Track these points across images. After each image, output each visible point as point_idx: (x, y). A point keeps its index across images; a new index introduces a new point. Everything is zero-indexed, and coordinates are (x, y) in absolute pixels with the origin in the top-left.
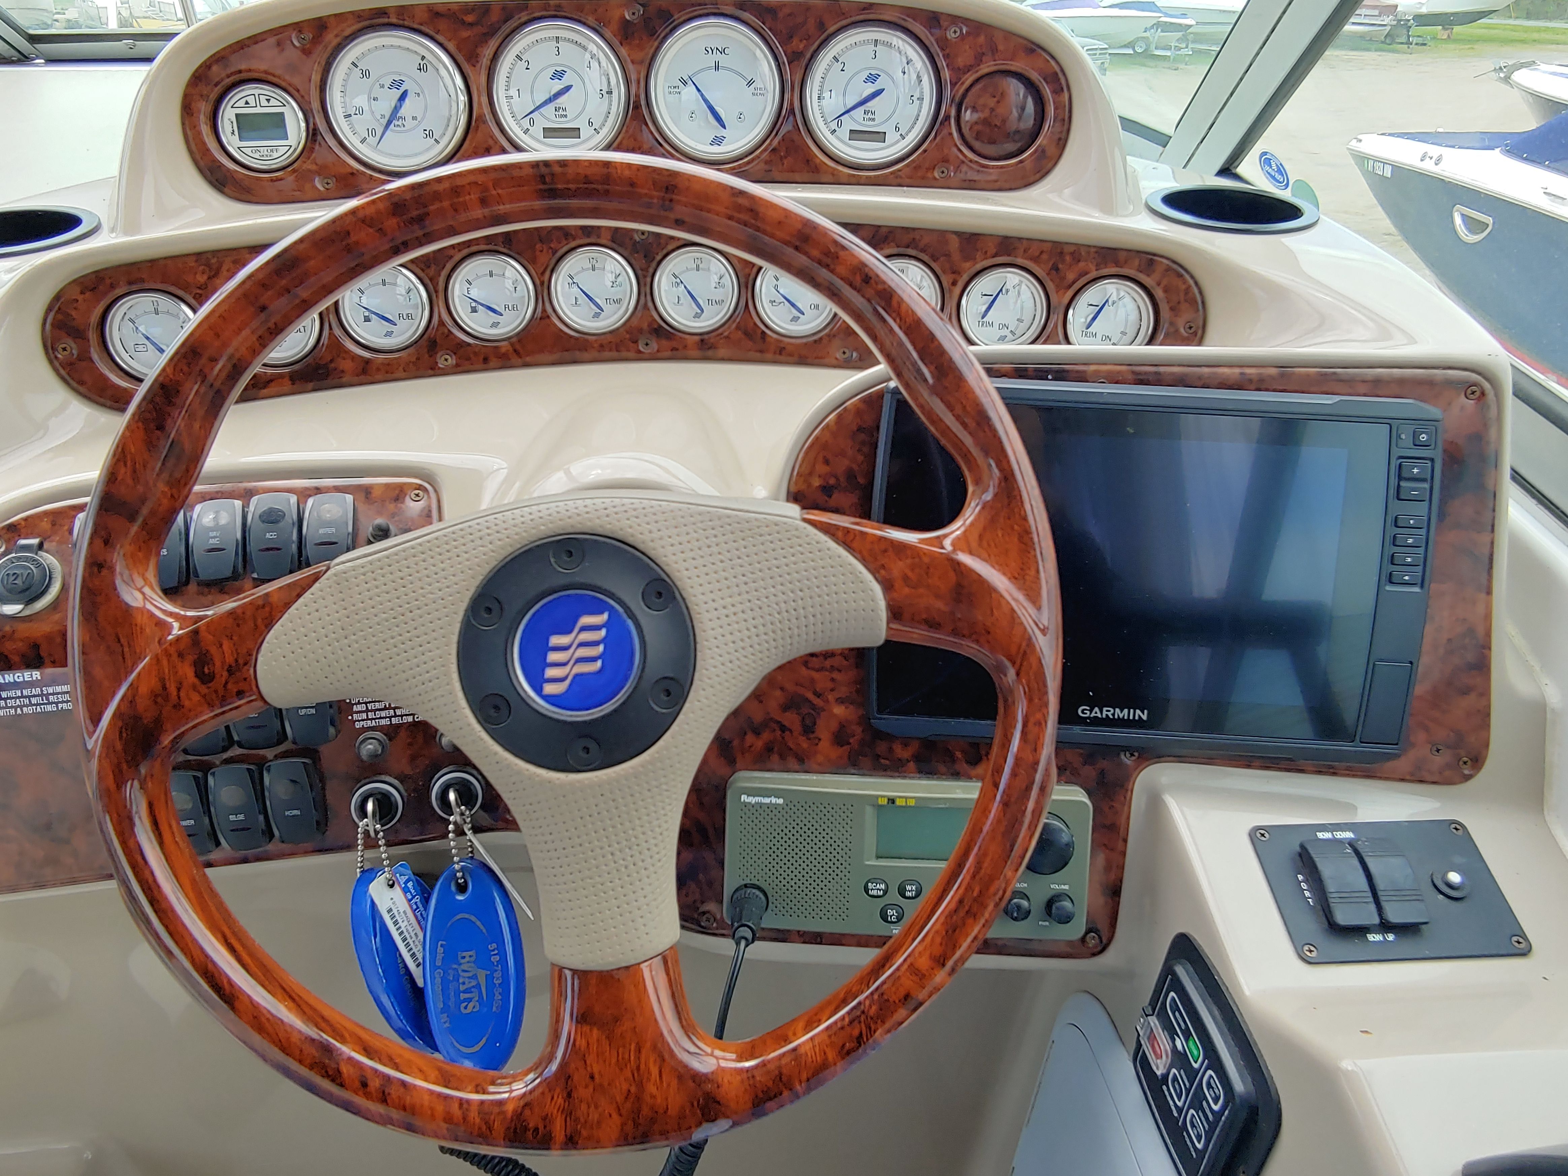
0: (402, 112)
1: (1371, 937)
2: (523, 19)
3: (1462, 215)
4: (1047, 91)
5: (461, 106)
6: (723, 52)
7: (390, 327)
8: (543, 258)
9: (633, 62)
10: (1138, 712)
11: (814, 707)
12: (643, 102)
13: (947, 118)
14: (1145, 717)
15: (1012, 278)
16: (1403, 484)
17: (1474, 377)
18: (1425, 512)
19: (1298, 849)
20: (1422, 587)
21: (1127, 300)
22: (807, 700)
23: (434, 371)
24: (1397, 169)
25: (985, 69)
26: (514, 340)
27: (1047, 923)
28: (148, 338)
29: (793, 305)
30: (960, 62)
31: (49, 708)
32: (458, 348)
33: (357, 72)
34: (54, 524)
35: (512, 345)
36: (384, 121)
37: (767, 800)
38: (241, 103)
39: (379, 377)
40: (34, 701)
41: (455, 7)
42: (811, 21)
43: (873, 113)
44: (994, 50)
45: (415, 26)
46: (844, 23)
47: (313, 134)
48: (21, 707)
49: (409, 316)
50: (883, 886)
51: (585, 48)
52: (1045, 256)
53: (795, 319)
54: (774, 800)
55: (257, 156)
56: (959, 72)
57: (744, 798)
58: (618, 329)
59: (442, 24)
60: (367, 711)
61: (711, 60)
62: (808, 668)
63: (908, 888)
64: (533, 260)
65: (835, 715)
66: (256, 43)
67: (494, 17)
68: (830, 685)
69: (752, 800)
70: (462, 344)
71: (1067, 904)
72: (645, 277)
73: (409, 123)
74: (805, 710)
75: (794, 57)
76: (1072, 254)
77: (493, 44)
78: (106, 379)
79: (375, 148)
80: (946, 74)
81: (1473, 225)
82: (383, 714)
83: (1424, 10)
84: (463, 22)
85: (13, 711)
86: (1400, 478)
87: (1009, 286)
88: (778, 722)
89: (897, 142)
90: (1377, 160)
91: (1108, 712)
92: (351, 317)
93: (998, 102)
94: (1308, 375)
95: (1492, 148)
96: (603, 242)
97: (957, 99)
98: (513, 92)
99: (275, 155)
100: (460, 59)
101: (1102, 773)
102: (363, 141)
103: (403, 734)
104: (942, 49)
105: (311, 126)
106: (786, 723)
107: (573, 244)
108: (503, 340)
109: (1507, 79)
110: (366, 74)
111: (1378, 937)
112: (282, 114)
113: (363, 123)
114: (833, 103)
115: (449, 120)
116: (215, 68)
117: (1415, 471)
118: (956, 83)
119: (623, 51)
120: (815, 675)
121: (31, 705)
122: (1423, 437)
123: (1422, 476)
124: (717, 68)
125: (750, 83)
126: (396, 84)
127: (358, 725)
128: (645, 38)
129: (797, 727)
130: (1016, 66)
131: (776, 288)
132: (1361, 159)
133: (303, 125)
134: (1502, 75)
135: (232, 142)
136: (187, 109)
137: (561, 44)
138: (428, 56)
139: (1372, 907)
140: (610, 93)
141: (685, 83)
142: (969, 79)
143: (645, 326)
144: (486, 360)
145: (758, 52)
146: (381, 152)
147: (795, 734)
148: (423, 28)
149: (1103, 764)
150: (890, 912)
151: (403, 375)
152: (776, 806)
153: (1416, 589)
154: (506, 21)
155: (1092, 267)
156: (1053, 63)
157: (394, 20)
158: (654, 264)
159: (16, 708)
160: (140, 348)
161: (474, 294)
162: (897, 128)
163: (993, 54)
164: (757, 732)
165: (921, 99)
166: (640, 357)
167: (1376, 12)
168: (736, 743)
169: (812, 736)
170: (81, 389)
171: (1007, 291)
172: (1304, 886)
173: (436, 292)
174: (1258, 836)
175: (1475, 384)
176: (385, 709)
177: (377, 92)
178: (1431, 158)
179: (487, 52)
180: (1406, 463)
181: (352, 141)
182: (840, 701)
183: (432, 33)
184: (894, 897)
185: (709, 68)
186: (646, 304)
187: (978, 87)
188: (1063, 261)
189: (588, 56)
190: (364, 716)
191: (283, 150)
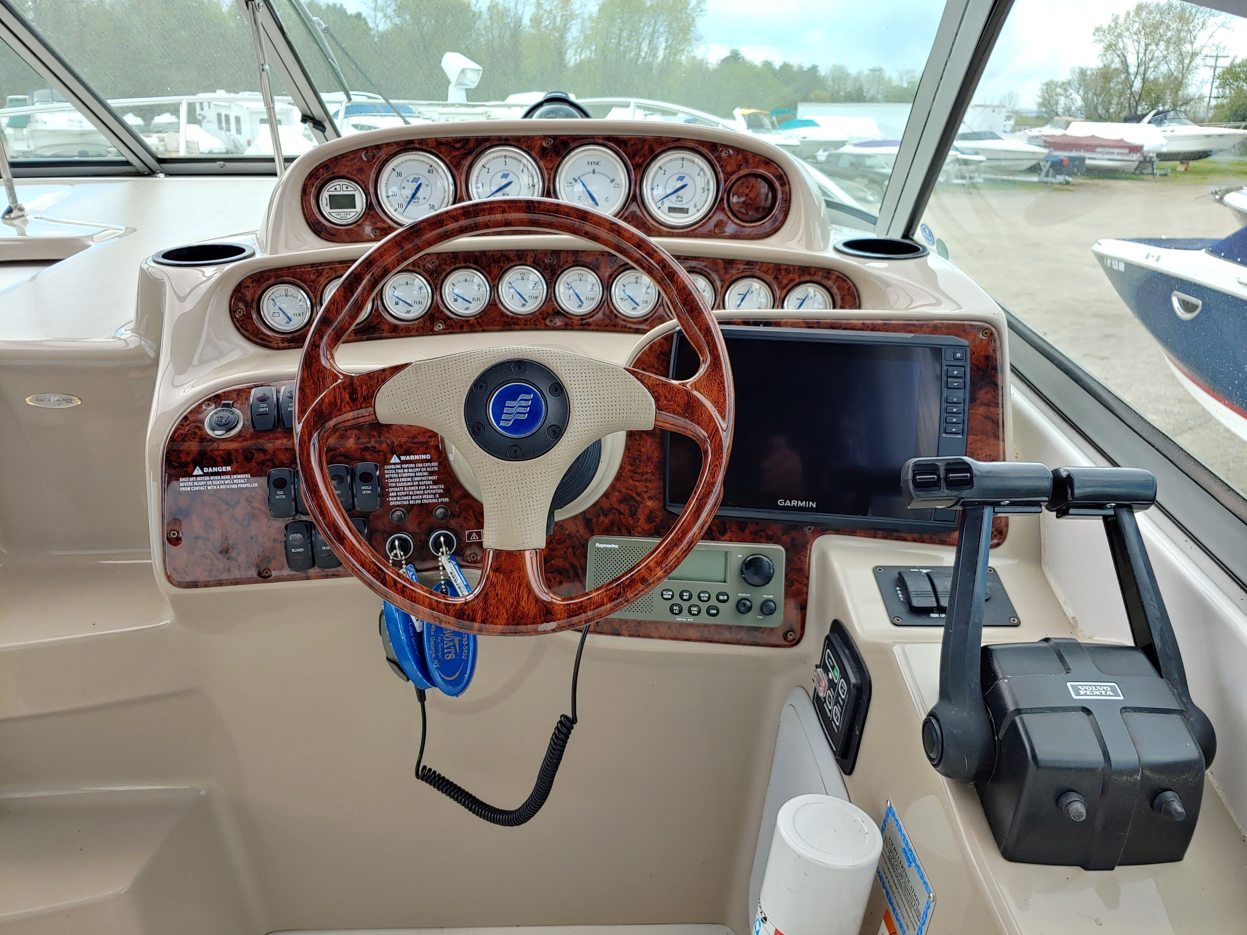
0: (418, 195)
1: (932, 615)
2: (487, 146)
3: (1179, 299)
4: (777, 184)
5: (451, 193)
6: (598, 164)
7: (409, 308)
8: (495, 271)
9: (547, 169)
10: (811, 503)
11: (636, 501)
12: (552, 191)
13: (722, 199)
14: (814, 506)
15: (756, 285)
16: (949, 380)
17: (986, 325)
18: (962, 395)
19: (897, 576)
20: (963, 435)
21: (819, 296)
22: (633, 498)
23: (432, 332)
24: (1129, 266)
25: (742, 172)
26: (478, 316)
27: (761, 617)
28: (280, 309)
29: (632, 299)
30: (729, 169)
31: (233, 486)
32: (446, 319)
33: (395, 173)
34: (238, 395)
35: (476, 319)
36: (408, 200)
37: (610, 546)
38: (333, 189)
39: (403, 335)
40: (226, 482)
41: (450, 140)
42: (646, 147)
43: (682, 198)
44: (747, 162)
45: (429, 149)
46: (665, 148)
47: (369, 206)
48: (220, 485)
49: (420, 303)
50: (671, 593)
51: (520, 161)
52: (770, 271)
53: (634, 309)
54: (613, 546)
55: (339, 217)
56: (728, 175)
57: (597, 545)
58: (535, 312)
59: (443, 149)
60: (397, 496)
61: (591, 168)
62: (633, 480)
63: (685, 594)
64: (489, 273)
65: (648, 506)
66: (344, 157)
67: (471, 145)
68: (645, 490)
69: (602, 546)
70: (449, 318)
71: (772, 604)
72: (551, 283)
73: (421, 201)
74: (631, 503)
75: (637, 167)
76: (786, 269)
77: (470, 159)
78: (259, 329)
79: (402, 214)
80: (721, 176)
81: (1188, 307)
82: (405, 498)
83: (1164, 150)
84: (454, 147)
85: (215, 487)
86: (948, 377)
87: (753, 289)
88: (616, 509)
89: (695, 213)
90: (1113, 258)
91: (794, 503)
92: (389, 302)
93: (750, 191)
94: (898, 324)
95: (1200, 249)
96: (528, 263)
97: (727, 189)
98: (480, 185)
99: (349, 217)
100: (451, 166)
101: (793, 539)
102: (396, 210)
103: (415, 509)
104: (719, 162)
105: (369, 201)
106: (622, 510)
107: (511, 264)
108: (472, 316)
109: (1221, 200)
110: (399, 174)
111: (936, 615)
112: (354, 195)
113: (395, 201)
114: (659, 192)
115: (444, 199)
116: (321, 170)
117: (955, 372)
118: (727, 181)
119: (542, 164)
120: (636, 483)
121: (225, 484)
122: (959, 355)
123: (959, 375)
124: (594, 172)
125: (612, 181)
126: (415, 180)
127: (392, 504)
128: (554, 157)
129: (627, 512)
130: (761, 171)
131: (624, 291)
132: (1101, 258)
133: (365, 201)
134: (1217, 197)
135: (326, 209)
136: (305, 192)
137: (507, 159)
138: (434, 165)
139: (934, 599)
140: (534, 186)
141: (576, 181)
142: (734, 177)
143: (551, 311)
144: (461, 327)
145: (618, 165)
146: (406, 217)
147: (626, 516)
148: (433, 150)
149: (794, 534)
150: (675, 608)
151: (416, 334)
152: (614, 549)
153: (960, 436)
154: (477, 147)
155: (796, 277)
156: (780, 170)
157: (417, 146)
158: (556, 276)
159: (217, 485)
160: (276, 315)
161: (456, 291)
162: (695, 206)
163: (747, 165)
164: (606, 515)
165: (708, 190)
166: (547, 328)
167: (1126, 151)
168: (594, 520)
169: (635, 517)
170: (246, 334)
171: (752, 292)
172: (899, 592)
173: (436, 288)
174: (878, 571)
175: (987, 329)
176: (407, 495)
177: (405, 184)
178: (1153, 257)
179: (467, 163)
180: (950, 368)
181: (389, 209)
182: (650, 498)
183: (437, 153)
184: (677, 600)
185: (590, 173)
186: (551, 298)
187: (739, 183)
188: (781, 273)
189: (522, 166)
190: (395, 499)
191: (353, 214)
